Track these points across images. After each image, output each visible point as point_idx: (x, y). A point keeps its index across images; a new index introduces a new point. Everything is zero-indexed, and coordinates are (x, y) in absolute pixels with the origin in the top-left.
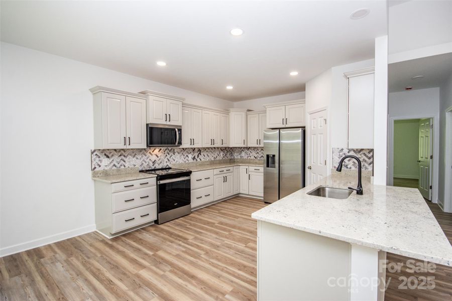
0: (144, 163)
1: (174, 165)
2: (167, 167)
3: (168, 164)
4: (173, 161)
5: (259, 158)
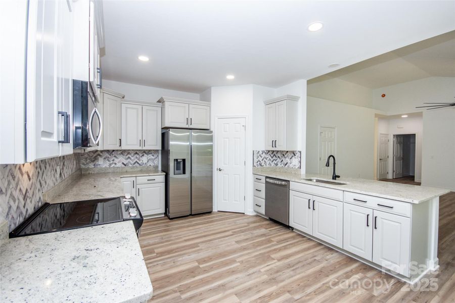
5: (130, 165)
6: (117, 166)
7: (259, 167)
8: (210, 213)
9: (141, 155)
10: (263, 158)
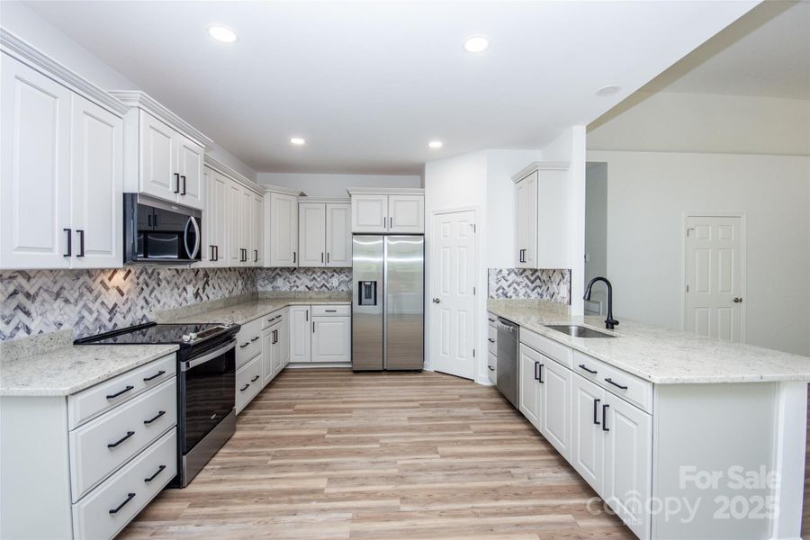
0: (85, 313)
1: (160, 314)
2: (144, 322)
3: (146, 312)
4: (156, 303)
5: (316, 290)
6: (299, 289)
7: (502, 298)
8: (419, 371)
9: (330, 275)
10: (509, 283)
